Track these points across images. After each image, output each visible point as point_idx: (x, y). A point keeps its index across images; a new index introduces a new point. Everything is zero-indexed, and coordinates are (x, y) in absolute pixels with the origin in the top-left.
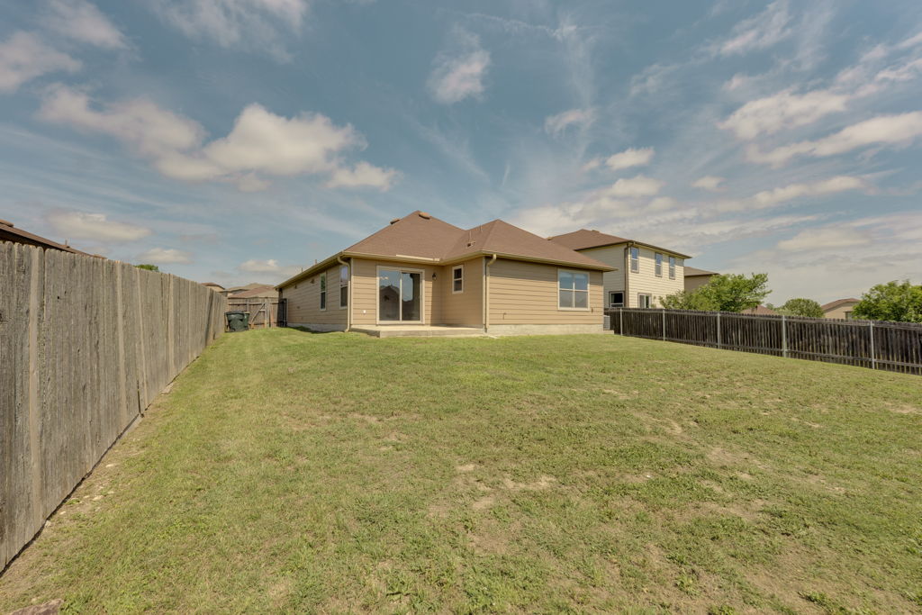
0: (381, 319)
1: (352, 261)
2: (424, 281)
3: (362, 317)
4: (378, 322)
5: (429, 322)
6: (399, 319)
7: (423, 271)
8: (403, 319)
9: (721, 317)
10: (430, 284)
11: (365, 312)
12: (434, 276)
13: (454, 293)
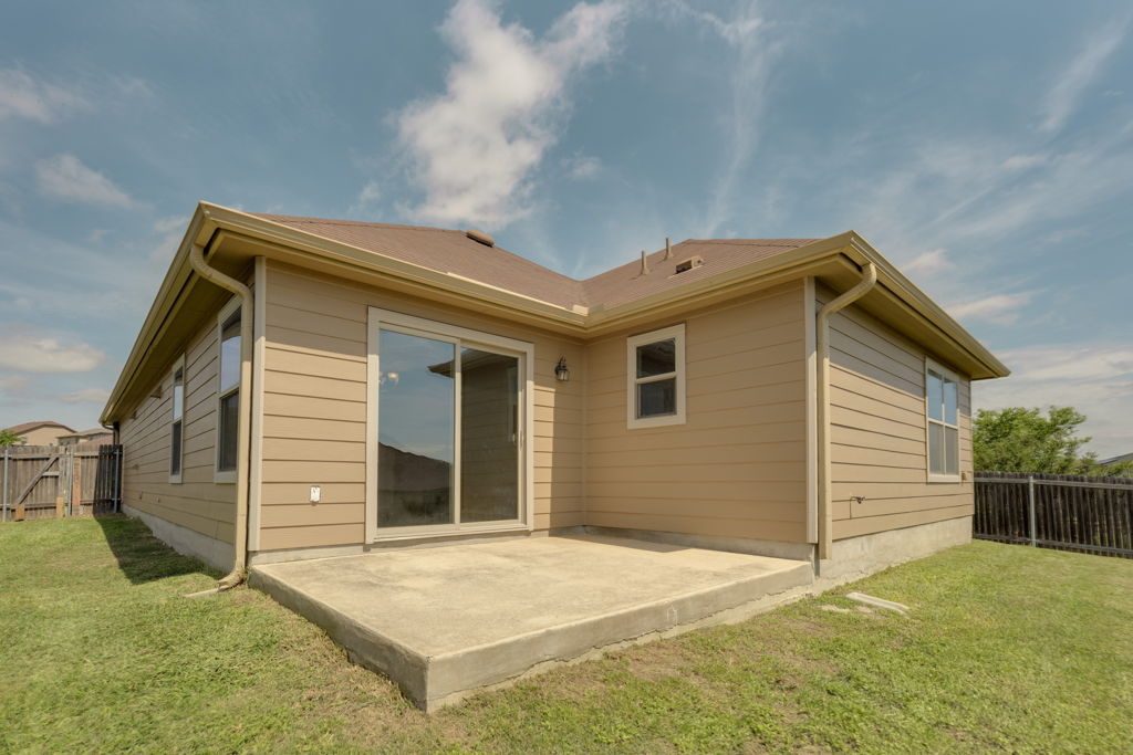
0: (385, 520)
1: (261, 274)
2: (530, 384)
3: (305, 515)
4: (374, 533)
5: (546, 522)
6: (448, 519)
7: (529, 349)
8: (465, 518)
9: (1036, 486)
10: (549, 397)
11: (315, 495)
12: (560, 369)
13: (634, 423)
